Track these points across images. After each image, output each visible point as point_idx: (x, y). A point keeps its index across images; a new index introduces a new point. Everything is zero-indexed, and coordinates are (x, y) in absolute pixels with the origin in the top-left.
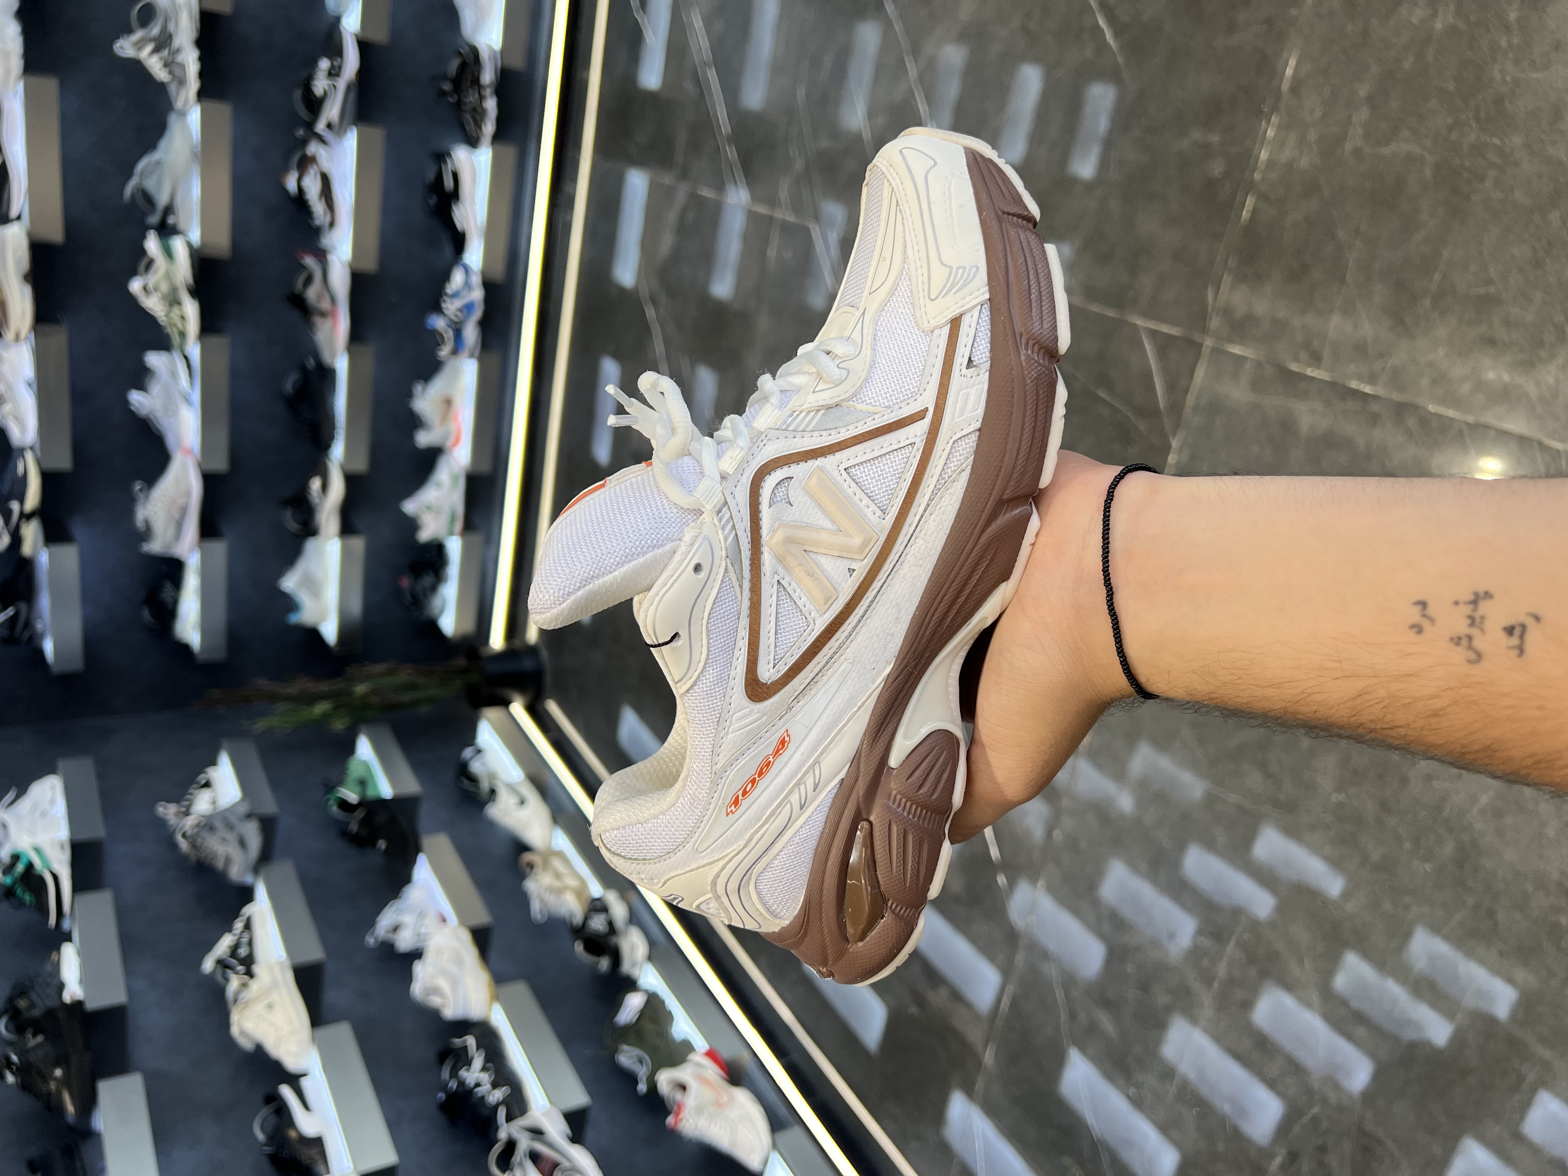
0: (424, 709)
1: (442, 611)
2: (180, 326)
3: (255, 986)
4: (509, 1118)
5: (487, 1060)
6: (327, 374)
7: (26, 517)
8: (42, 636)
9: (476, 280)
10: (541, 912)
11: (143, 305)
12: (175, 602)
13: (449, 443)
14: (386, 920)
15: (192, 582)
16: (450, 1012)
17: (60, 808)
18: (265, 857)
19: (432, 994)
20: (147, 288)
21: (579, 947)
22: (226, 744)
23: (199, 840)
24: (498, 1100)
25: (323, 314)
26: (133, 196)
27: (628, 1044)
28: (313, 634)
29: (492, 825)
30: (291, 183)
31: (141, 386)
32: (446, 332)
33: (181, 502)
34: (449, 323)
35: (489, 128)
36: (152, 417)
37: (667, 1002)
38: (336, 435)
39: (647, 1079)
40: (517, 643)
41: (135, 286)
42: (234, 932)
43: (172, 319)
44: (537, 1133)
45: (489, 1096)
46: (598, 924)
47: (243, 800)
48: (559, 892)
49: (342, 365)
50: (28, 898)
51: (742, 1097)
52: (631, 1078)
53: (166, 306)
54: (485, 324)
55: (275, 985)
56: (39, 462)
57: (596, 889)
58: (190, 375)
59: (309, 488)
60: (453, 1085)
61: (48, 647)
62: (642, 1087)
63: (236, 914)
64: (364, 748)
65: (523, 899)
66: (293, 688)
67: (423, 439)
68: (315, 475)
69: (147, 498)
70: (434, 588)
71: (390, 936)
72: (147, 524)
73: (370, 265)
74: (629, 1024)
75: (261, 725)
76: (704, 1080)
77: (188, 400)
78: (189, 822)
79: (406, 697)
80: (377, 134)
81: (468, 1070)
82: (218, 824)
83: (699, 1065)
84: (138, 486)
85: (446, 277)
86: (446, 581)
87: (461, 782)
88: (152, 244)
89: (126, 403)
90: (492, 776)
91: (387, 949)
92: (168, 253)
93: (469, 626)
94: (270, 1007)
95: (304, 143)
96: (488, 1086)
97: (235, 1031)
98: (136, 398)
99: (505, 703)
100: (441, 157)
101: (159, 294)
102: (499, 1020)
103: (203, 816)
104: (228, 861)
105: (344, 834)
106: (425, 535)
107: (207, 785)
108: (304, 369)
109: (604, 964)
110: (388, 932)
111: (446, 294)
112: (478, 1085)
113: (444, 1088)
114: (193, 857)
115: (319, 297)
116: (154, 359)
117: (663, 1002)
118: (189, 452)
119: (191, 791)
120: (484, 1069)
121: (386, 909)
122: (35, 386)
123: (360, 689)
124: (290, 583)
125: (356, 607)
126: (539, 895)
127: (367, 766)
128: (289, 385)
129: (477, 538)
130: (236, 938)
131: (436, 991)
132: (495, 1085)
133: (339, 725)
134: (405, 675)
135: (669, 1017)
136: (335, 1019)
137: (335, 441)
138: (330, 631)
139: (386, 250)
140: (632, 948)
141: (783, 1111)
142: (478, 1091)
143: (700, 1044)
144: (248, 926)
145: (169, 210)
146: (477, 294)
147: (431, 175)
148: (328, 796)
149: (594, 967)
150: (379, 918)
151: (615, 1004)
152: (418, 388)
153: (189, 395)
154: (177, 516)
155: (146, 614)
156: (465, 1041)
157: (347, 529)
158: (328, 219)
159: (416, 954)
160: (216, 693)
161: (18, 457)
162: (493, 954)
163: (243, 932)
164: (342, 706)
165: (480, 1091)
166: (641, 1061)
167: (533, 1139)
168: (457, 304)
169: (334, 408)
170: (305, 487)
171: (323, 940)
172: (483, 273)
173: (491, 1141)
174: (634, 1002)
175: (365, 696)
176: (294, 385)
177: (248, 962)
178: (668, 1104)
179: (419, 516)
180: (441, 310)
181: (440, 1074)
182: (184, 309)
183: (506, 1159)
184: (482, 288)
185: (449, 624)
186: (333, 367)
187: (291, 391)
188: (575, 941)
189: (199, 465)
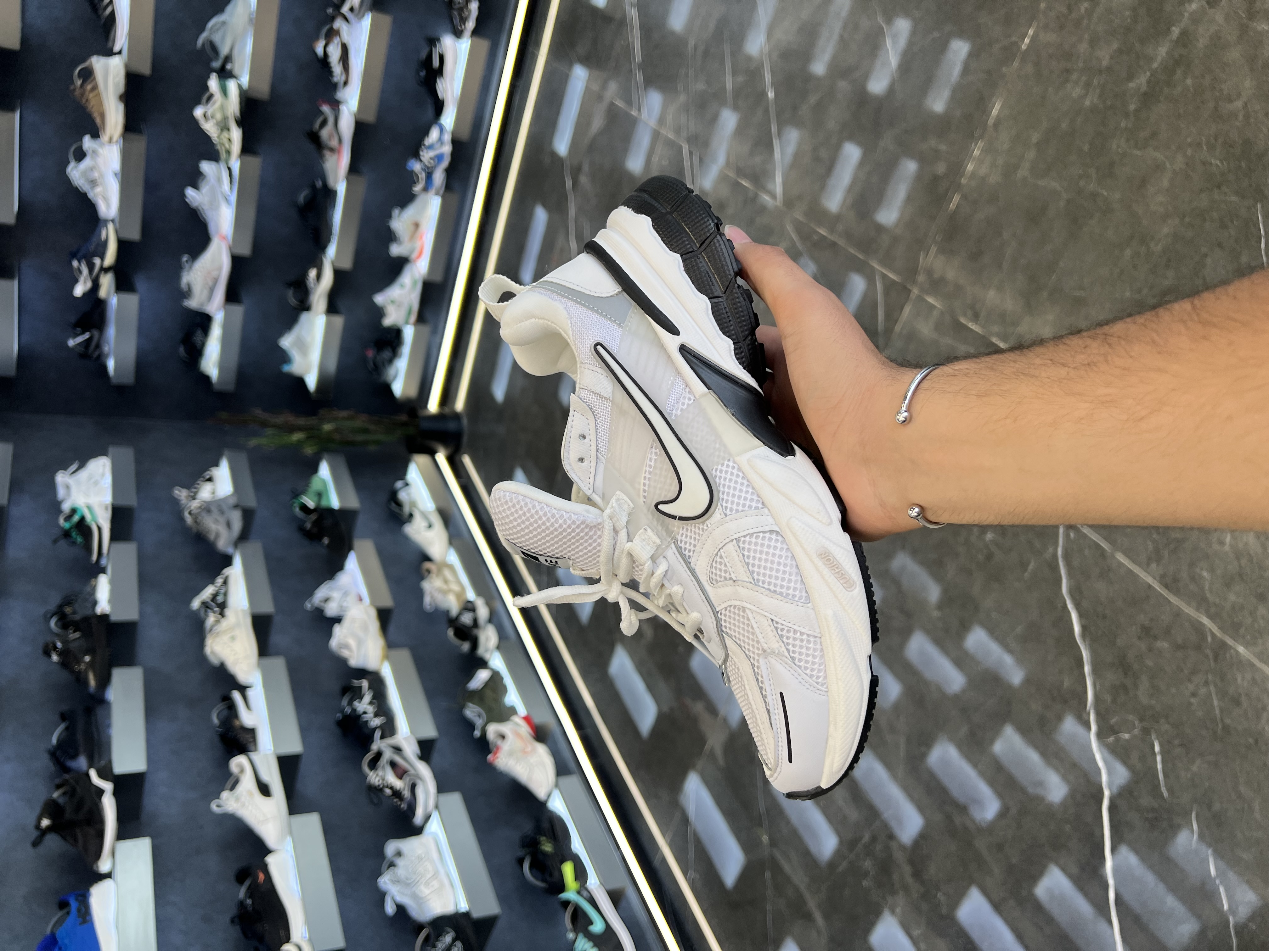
0: (372, 448)
1: (395, 378)
2: (227, 146)
3: (225, 624)
4: (382, 737)
5: (374, 697)
6: (329, 194)
7: (105, 270)
8: (107, 356)
9: (447, 138)
10: (430, 605)
11: (202, 127)
12: (203, 345)
13: (414, 256)
14: (321, 593)
15: (216, 332)
16: (354, 662)
17: (108, 480)
18: (244, 537)
19: (344, 648)
20: (206, 115)
21: (451, 633)
22: (226, 452)
23: (200, 518)
24: (377, 725)
25: (332, 150)
26: (203, 45)
27: (473, 703)
28: (300, 382)
29: (406, 539)
30: (319, 49)
31: (196, 187)
32: (421, 174)
33: (215, 274)
34: (423, 167)
35: (471, 25)
36: (200, 208)
37: (505, 679)
38: (331, 239)
39: (481, 728)
40: (447, 410)
41: (198, 112)
42: (216, 584)
43: (222, 139)
44: (398, 750)
45: (371, 721)
46: (467, 619)
47: (233, 495)
48: (445, 592)
50: (79, 540)
51: (542, 752)
52: (471, 726)
53: (218, 129)
54: (449, 171)
55: (238, 625)
56: (117, 232)
57: (471, 595)
58: (231, 182)
59: (308, 275)
60: (348, 710)
61: (111, 364)
62: (477, 733)
63: (218, 573)
64: (324, 470)
65: (419, 594)
66: (279, 420)
67: (395, 250)
68: (314, 266)
69: (191, 267)
70: (391, 361)
71: (322, 604)
72: (189, 285)
73: (370, 117)
74: (477, 689)
75: (253, 442)
76: (518, 735)
77: (227, 201)
78: (195, 504)
79: (360, 438)
80: (386, 20)
81: (360, 702)
82: (214, 509)
83: (517, 724)
84: (185, 258)
85: (426, 133)
86: (400, 356)
87: (391, 505)
88: (213, 83)
89: (183, 195)
90: (413, 504)
91: (319, 612)
92: (224, 91)
93: (413, 392)
94: (233, 638)
95: (332, 19)
96: (372, 715)
97: (208, 650)
98: (190, 193)
99: (432, 453)
100: (433, 41)
101: (215, 121)
102: (387, 672)
103: (204, 502)
104: (218, 535)
105: (301, 529)
106: (388, 322)
107: (210, 480)
108: (313, 187)
109: (466, 647)
110: (321, 601)
111: (424, 145)
112: (365, 713)
113: (342, 711)
114: (194, 529)
115: (331, 136)
116: (206, 167)
117: (502, 679)
118: (224, 238)
119: (199, 482)
120: (371, 703)
121: (323, 585)
122: (120, 176)
123: (327, 427)
124: (286, 342)
125: (332, 366)
126: (431, 593)
127: (324, 482)
128: (301, 198)
129: (426, 329)
130: (217, 589)
131: (347, 646)
132: (376, 715)
133: (309, 450)
134: (361, 421)
135: (504, 689)
136: (277, 654)
137: (330, 244)
138: (311, 382)
139: (384, 108)
140: (487, 639)
141: (572, 765)
142: (364, 717)
143: (522, 711)
144: (225, 582)
145: (228, 59)
146: (447, 149)
147: (424, 55)
148: (294, 500)
149: (459, 648)
150: (316, 591)
151: (470, 674)
152: (396, 212)
153: (229, 196)
154: (210, 283)
155: (182, 350)
156: (361, 683)
157: (332, 309)
158: (343, 78)
159: (338, 620)
160: (224, 415)
161: (104, 227)
162: (392, 628)
163: (221, 586)
164: (313, 437)
165: (366, 717)
166: (479, 716)
167: (394, 753)
168: (432, 154)
169: (332, 219)
170: (305, 275)
171: (276, 600)
172: (453, 133)
173: (367, 749)
174: (482, 676)
175: (330, 432)
176: (305, 198)
177: (222, 606)
178: (491, 746)
179: (385, 307)
180: (419, 157)
181: (341, 702)
182: (231, 134)
183: (374, 763)
184: (451, 144)
185: (398, 388)
186: (334, 189)
187: (303, 202)
188: (448, 629)
189: (230, 248)
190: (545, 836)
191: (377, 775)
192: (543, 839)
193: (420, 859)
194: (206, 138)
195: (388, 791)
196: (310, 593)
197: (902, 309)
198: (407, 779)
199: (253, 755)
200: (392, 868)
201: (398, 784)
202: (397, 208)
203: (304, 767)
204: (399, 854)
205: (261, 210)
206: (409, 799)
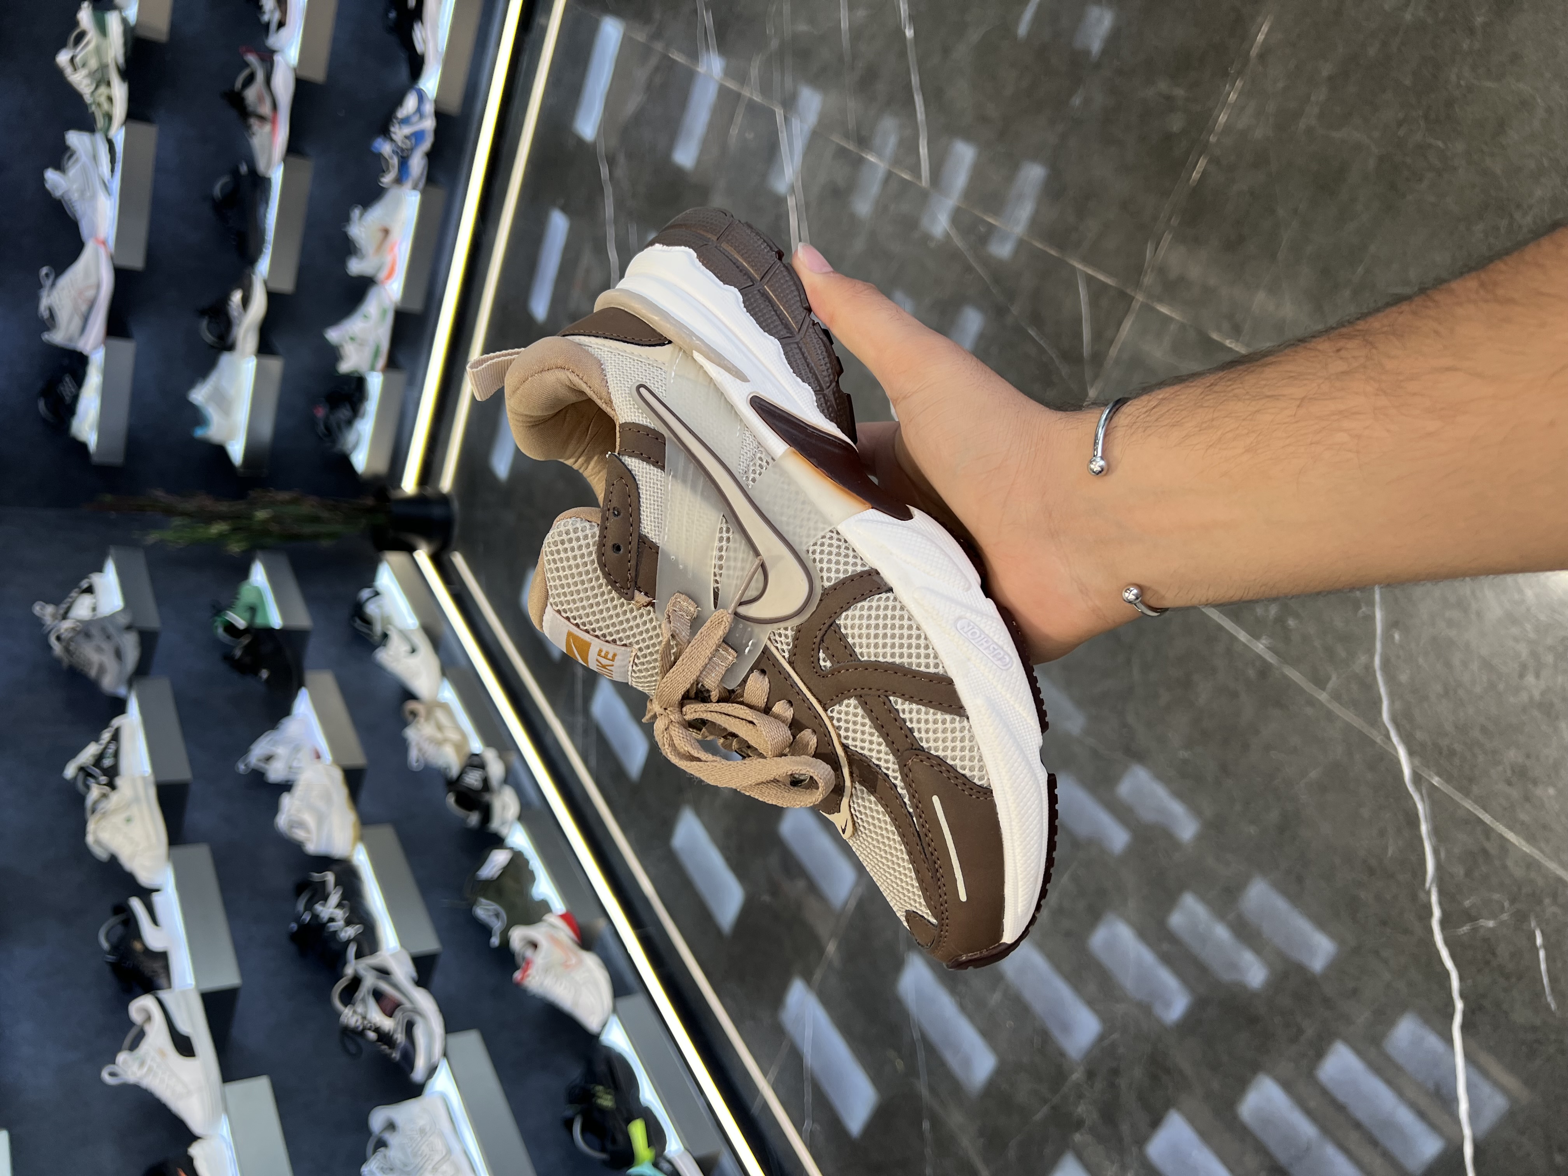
0: (325, 543)
1: (355, 446)
2: (106, 106)
3: (115, 798)
4: (359, 955)
5: (344, 897)
6: (260, 183)
9: (429, 108)
10: (418, 761)
11: (68, 80)
12: (76, 398)
13: (381, 276)
14: (259, 749)
15: (94, 379)
16: (312, 847)
18: (142, 671)
19: (297, 828)
20: (75, 62)
21: (451, 799)
22: (113, 551)
23: (74, 645)
24: (350, 936)
25: (262, 118)
27: (487, 898)
28: (220, 452)
29: (380, 669)
31: (59, 167)
32: (391, 158)
33: (90, 293)
34: (396, 150)
36: (66, 198)
37: (531, 863)
38: (264, 250)
39: (500, 933)
40: (429, 491)
41: (63, 58)
42: (101, 741)
43: (98, 97)
44: (384, 972)
45: (341, 931)
46: (473, 779)
47: (124, 610)
48: (439, 743)
49: (277, 175)
51: (591, 962)
52: (486, 931)
53: (93, 83)
54: (432, 156)
55: (136, 799)
57: (476, 745)
58: (113, 161)
59: (230, 299)
60: (307, 917)
62: (495, 941)
63: (106, 725)
64: (259, 575)
65: (403, 746)
66: (191, 505)
67: (355, 267)
68: (239, 287)
69: (53, 284)
70: (350, 423)
71: (262, 765)
72: (51, 311)
73: (318, 74)
74: (491, 879)
75: (153, 537)
76: (554, 940)
77: (107, 189)
78: (66, 625)
79: (307, 529)
81: (323, 905)
82: (94, 631)
83: (553, 926)
84: (44, 272)
85: (399, 102)
86: (363, 416)
87: (355, 622)
88: (85, 16)
89: (41, 181)
90: (387, 620)
91: (258, 777)
92: (102, 28)
93: (381, 466)
94: (128, 820)
96: (342, 923)
97: (90, 839)
98: (51, 176)
99: (410, 549)
101: (87, 71)
102: (361, 859)
103: (81, 621)
104: (102, 669)
105: (228, 658)
106: (345, 367)
107: (90, 590)
108: (235, 173)
109: (474, 819)
110: (260, 760)
111: (397, 118)
112: (332, 920)
113: (298, 919)
114: (66, 661)
115: (260, 99)
116: (75, 139)
117: (527, 862)
118: (104, 243)
119: (72, 594)
120: (339, 905)
121: (262, 737)
123: (261, 515)
124: (199, 395)
125: (266, 430)
126: (418, 744)
127: (259, 593)
128: (218, 188)
129: (399, 377)
130: (102, 747)
131: (302, 825)
132: (348, 922)
133: (235, 548)
134: (308, 506)
135: (531, 877)
136: (196, 841)
137: (262, 255)
138: (237, 451)
139: (337, 61)
140: (504, 808)
141: (630, 978)
142: (331, 926)
143: (558, 905)
144: (116, 737)
146: (429, 124)
148: (216, 618)
149: (464, 821)
150: (253, 747)
151: (480, 858)
152: (356, 213)
153: (109, 182)
154: (84, 308)
155: (41, 405)
156: (325, 876)
157: (264, 348)
158: (277, 16)
159: (286, 787)
160: (108, 498)
162: (364, 795)
163: (109, 742)
164: (240, 529)
165: (333, 926)
166: (497, 915)
167: (379, 978)
168: (407, 130)
169: (265, 221)
170: (225, 299)
171: (192, 761)
172: (436, 102)
173: (339, 976)
174: (499, 859)
175: (264, 522)
176: (222, 189)
177: (112, 774)
178: (519, 960)
179: (342, 346)
180: (389, 134)
181: (294, 906)
182: (112, 90)
183: (350, 994)
184: (434, 118)
185: (361, 460)
186: (267, 176)
187: (220, 196)
188: (448, 793)
189: (112, 258)
190: (601, 1084)
191: (355, 1012)
192: (600, 1088)
193: (422, 1131)
194: (75, 96)
195: (372, 1035)
196: (245, 750)
197: (1119, 324)
198: (398, 1014)
199: (164, 995)
200: (382, 1149)
201: (387, 1024)
202: (356, 207)
203: (241, 1005)
204: (391, 1126)
205: (158, 205)
206: (402, 1045)
